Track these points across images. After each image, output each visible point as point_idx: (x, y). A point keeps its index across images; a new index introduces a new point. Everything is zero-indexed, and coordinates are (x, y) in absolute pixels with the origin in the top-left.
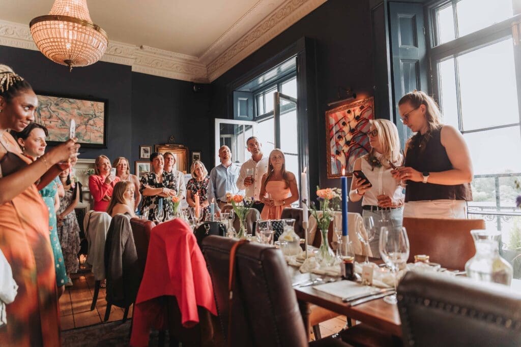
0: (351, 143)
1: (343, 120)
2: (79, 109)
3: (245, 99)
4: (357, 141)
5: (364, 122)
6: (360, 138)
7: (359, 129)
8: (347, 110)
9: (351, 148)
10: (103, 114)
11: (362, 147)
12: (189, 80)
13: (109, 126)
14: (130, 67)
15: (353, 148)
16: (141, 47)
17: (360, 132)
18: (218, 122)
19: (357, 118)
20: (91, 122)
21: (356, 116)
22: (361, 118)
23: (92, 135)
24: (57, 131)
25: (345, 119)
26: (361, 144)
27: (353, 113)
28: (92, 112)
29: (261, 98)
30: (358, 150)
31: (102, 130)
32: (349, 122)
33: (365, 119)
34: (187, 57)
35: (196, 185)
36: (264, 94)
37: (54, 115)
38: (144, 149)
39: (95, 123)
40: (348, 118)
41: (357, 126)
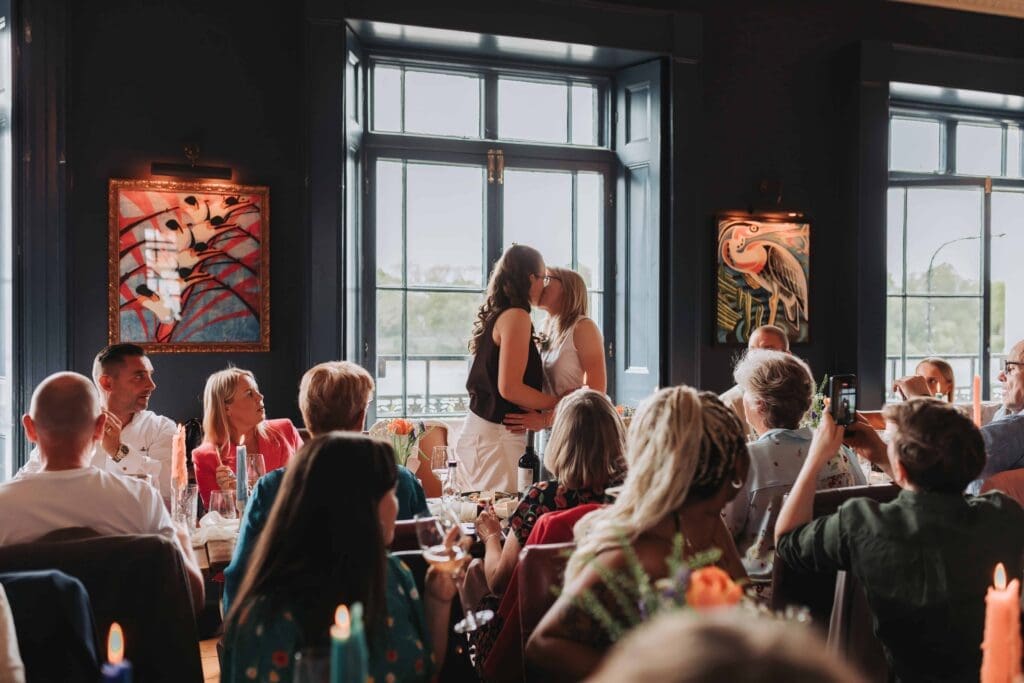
0: (193, 275)
1: (172, 216)
4: (212, 272)
5: (236, 234)
6: (224, 267)
7: (219, 246)
8: (185, 195)
9: (193, 285)
11: (226, 287)
15: (202, 287)
17: (224, 253)
19: (216, 222)
21: (212, 216)
22: (228, 222)
25: (178, 215)
26: (225, 280)
27: (203, 207)
30: (213, 294)
32: (190, 225)
33: (239, 228)
40: (186, 213)
41: (214, 239)
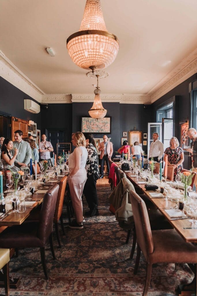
2: (102, 121)
3: (162, 113)
10: (110, 122)
12: (143, 103)
13: (112, 126)
14: (119, 103)
16: (123, 94)
18: (149, 124)
20: (106, 125)
23: (106, 130)
24: (96, 129)
28: (106, 122)
29: (168, 113)
31: (110, 127)
34: (141, 95)
35: (171, 151)
36: (169, 111)
37: (95, 124)
38: (125, 133)
39: (107, 125)
